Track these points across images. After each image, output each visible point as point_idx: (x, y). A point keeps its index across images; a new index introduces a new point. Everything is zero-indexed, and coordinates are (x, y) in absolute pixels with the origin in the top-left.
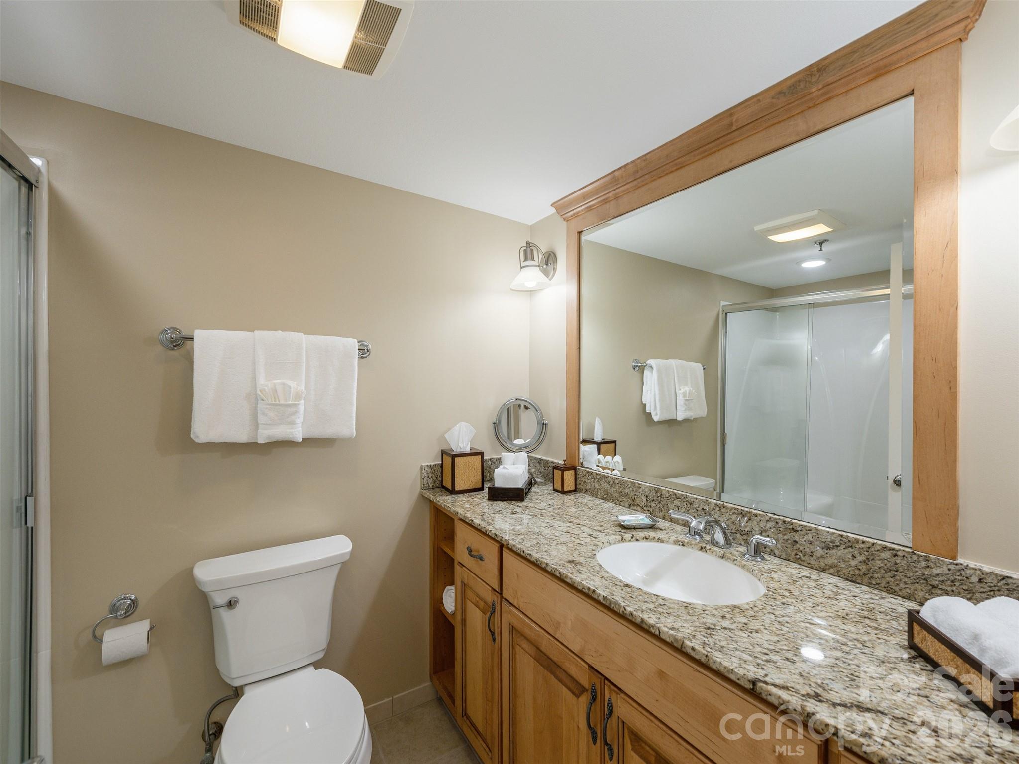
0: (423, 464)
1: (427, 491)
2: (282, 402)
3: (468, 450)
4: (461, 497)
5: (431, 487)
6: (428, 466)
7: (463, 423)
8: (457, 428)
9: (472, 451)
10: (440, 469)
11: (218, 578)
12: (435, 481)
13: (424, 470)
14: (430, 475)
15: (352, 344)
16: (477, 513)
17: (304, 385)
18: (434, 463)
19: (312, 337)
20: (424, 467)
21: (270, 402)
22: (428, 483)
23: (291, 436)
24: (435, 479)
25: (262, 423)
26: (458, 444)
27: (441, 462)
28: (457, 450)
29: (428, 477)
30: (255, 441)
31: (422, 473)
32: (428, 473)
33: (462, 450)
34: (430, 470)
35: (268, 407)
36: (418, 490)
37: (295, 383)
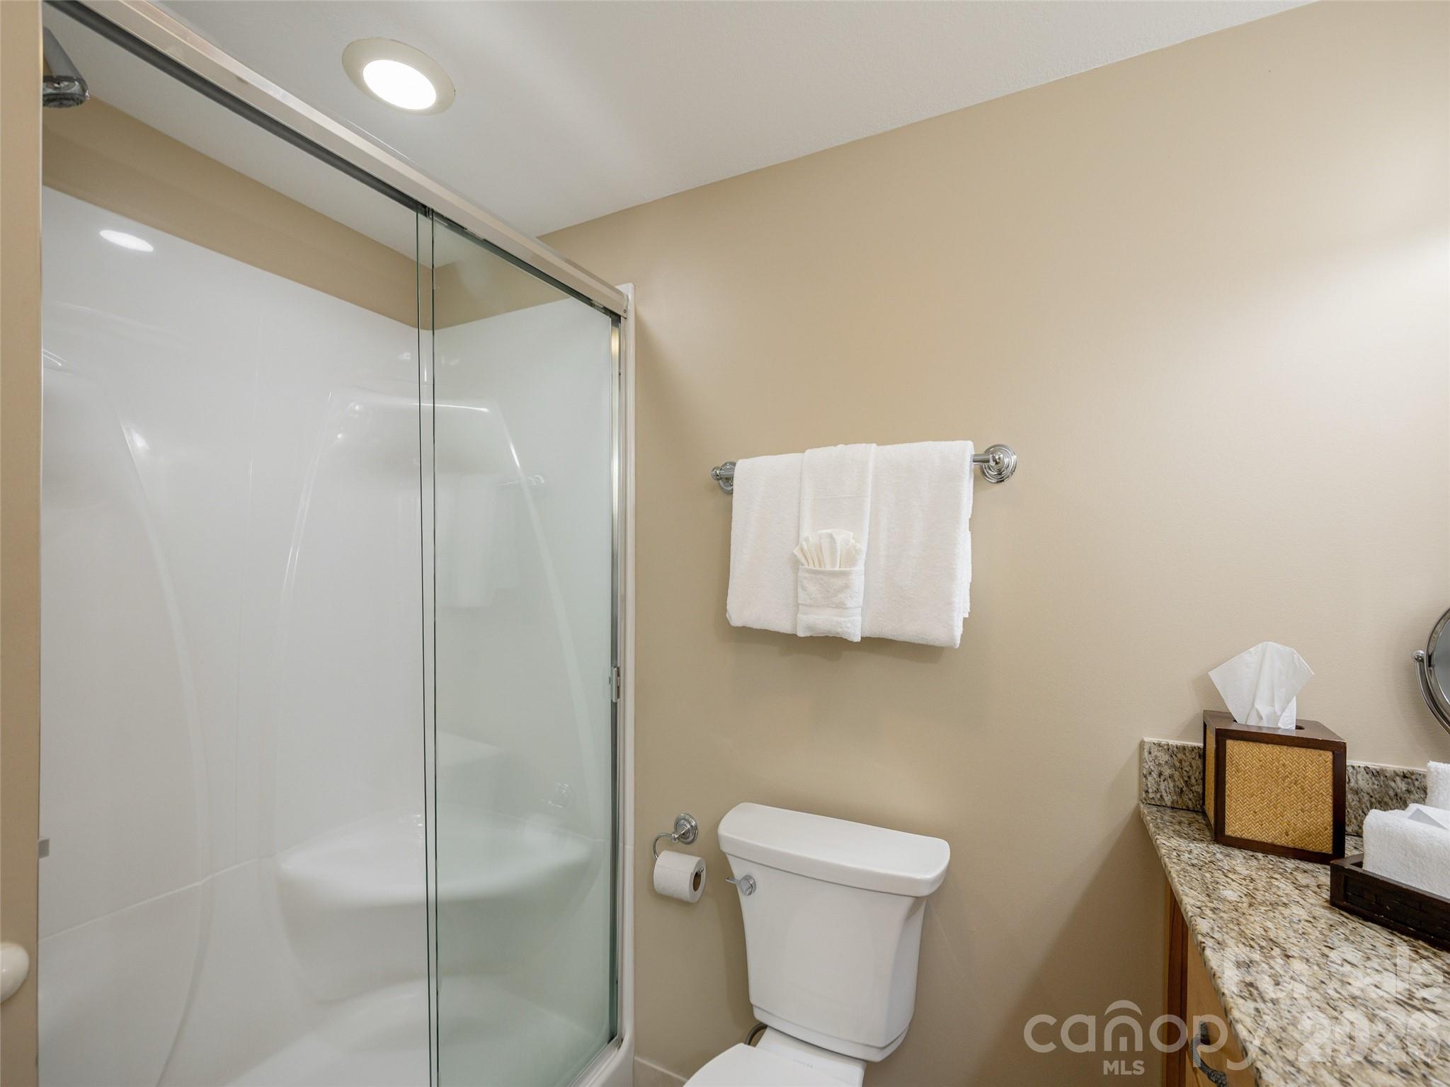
0: (1147, 739)
1: (1155, 809)
2: (828, 568)
3: (1286, 725)
4: (1239, 861)
5: (1168, 800)
6: (1159, 745)
7: (1272, 646)
8: (1250, 657)
9: (1301, 734)
10: (1199, 763)
11: (735, 837)
12: (1182, 791)
13: (1146, 754)
14: (1167, 772)
15: (965, 451)
16: (1242, 933)
17: (867, 537)
18: (1180, 743)
19: (890, 450)
20: (1146, 747)
21: (811, 567)
22: (1157, 791)
23: (839, 630)
24: (1181, 784)
25: (801, 602)
26: (1253, 706)
27: (1201, 745)
28: (1245, 718)
29: (1160, 774)
30: (794, 633)
31: (1141, 760)
32: (1159, 765)
33: (1264, 724)
34: (1166, 758)
35: (807, 575)
36: (1130, 800)
37: (852, 534)
